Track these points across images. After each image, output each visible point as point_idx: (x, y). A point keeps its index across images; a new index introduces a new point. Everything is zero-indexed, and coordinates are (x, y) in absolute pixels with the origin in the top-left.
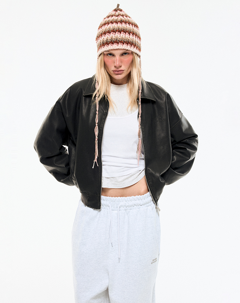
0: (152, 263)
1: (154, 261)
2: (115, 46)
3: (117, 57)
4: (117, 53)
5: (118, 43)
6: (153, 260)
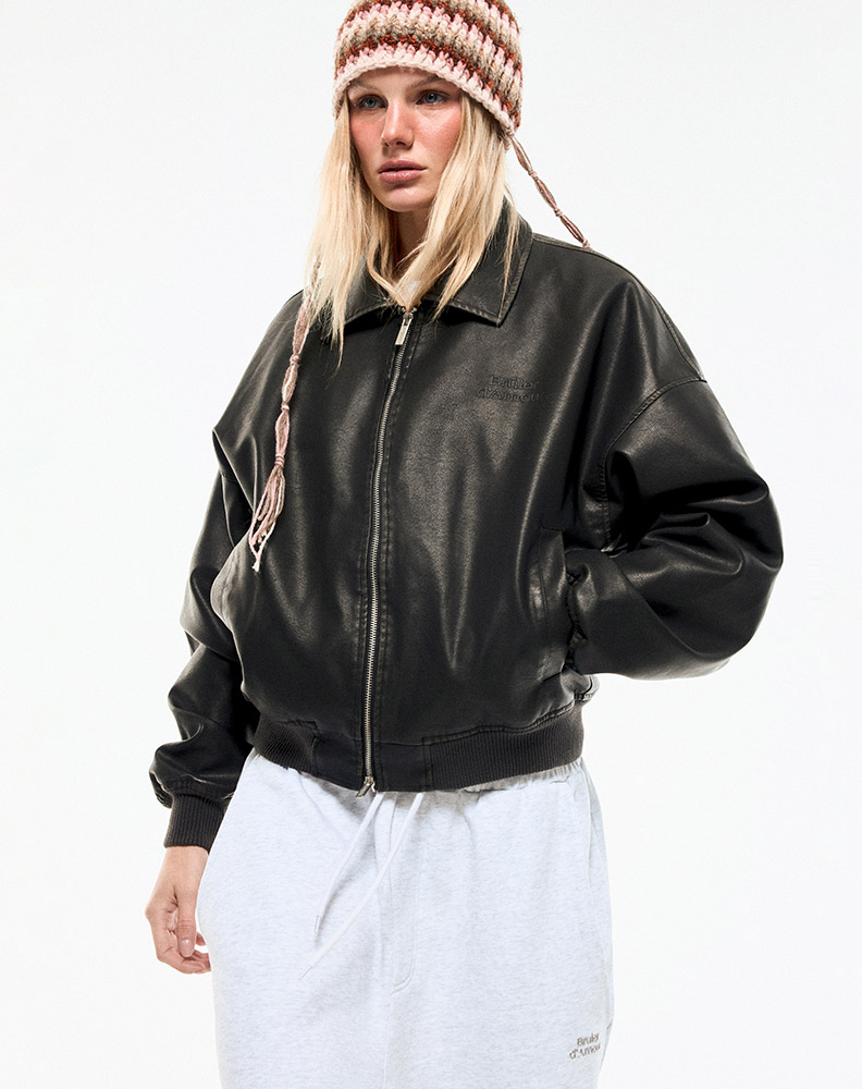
0: (573, 1054)
1: (587, 1046)
3: (396, 106)
6: (581, 1041)
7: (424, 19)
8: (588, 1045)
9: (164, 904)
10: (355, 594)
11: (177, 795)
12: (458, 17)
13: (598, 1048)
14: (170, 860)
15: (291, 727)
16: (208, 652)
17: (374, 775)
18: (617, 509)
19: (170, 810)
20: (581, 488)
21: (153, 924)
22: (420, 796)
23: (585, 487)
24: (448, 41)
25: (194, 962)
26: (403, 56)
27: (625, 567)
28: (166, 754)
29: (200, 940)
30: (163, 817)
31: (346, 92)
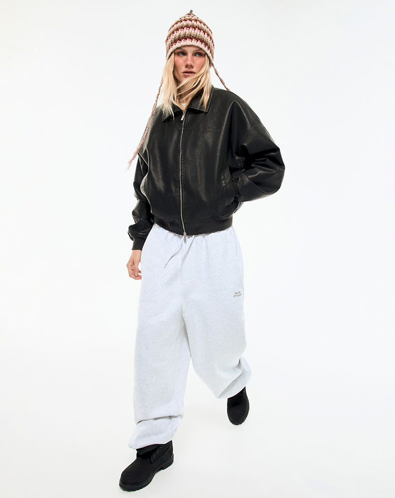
0: (234, 296)
2: (188, 42)
3: (190, 55)
4: (190, 51)
5: (192, 39)
6: (236, 293)
7: (193, 31)
8: (238, 294)
9: (131, 264)
10: (176, 186)
11: (135, 238)
12: (197, 29)
13: (241, 295)
14: (133, 253)
15: (165, 220)
16: (140, 201)
17: (186, 231)
18: (244, 158)
19: (133, 242)
20: (234, 154)
21: (128, 268)
22: (193, 236)
23: (235, 153)
24: (195, 36)
25: (138, 277)
26: (194, 42)
27: (247, 175)
28: (131, 228)
29: (140, 272)
30: (131, 243)
31: (174, 50)
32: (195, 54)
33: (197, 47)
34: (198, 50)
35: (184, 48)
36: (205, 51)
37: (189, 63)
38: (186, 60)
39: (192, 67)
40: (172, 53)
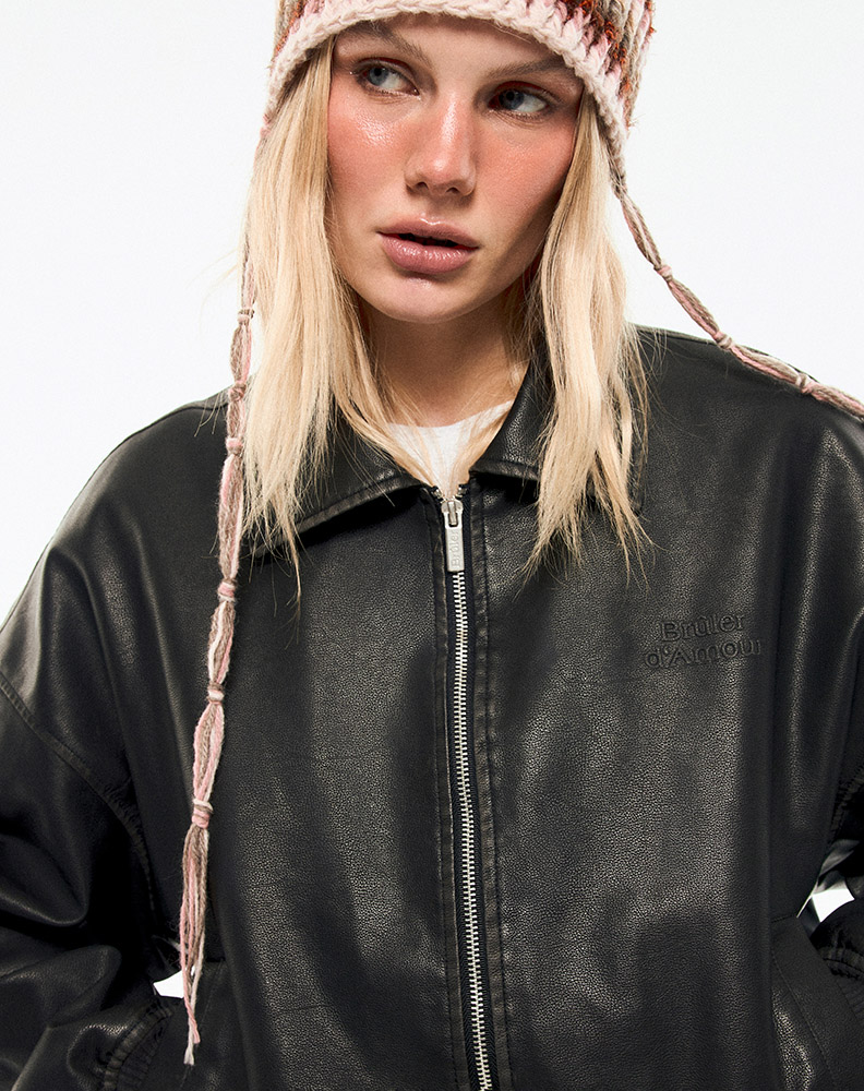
31: (335, 39)
32: (501, 95)
33: (528, 41)
34: (525, 69)
35: (418, 39)
36: (581, 83)
37: (440, 164)
38: (416, 141)
39: (458, 195)
40: (313, 55)
